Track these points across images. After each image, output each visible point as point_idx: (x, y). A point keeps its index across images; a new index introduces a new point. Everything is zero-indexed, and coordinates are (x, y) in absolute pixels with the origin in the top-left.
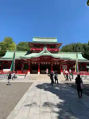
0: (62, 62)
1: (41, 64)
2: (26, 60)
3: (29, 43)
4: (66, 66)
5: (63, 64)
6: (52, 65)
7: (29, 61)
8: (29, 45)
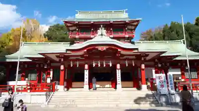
0: (143, 59)
6: (118, 67)
7: (63, 60)
8: (67, 26)
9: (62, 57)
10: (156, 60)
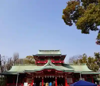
0: (66, 75)
1: (44, 78)
2: (30, 74)
3: (34, 56)
4: (72, 78)
5: (68, 77)
6: (56, 78)
7: (33, 75)
8: (34, 57)
9: (33, 74)
10: (73, 74)
